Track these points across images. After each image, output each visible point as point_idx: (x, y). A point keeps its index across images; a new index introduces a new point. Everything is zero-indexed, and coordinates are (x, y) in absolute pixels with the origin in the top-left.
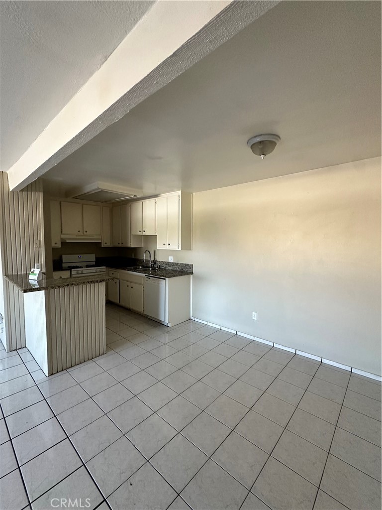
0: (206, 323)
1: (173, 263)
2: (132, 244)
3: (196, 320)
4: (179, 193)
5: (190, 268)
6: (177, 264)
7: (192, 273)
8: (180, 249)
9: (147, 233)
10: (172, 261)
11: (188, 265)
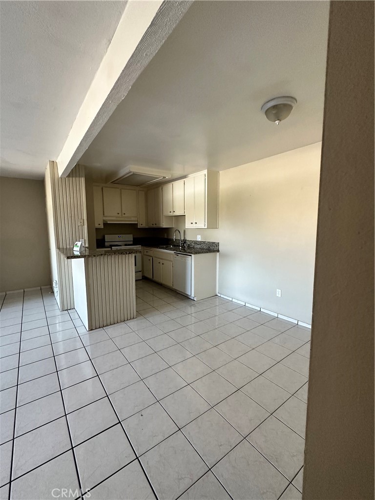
0: (231, 299)
1: (201, 242)
2: (164, 225)
3: (222, 296)
4: (205, 172)
5: (217, 246)
6: (204, 242)
7: (218, 251)
8: (206, 227)
9: (177, 213)
10: (200, 240)
11: (214, 243)
